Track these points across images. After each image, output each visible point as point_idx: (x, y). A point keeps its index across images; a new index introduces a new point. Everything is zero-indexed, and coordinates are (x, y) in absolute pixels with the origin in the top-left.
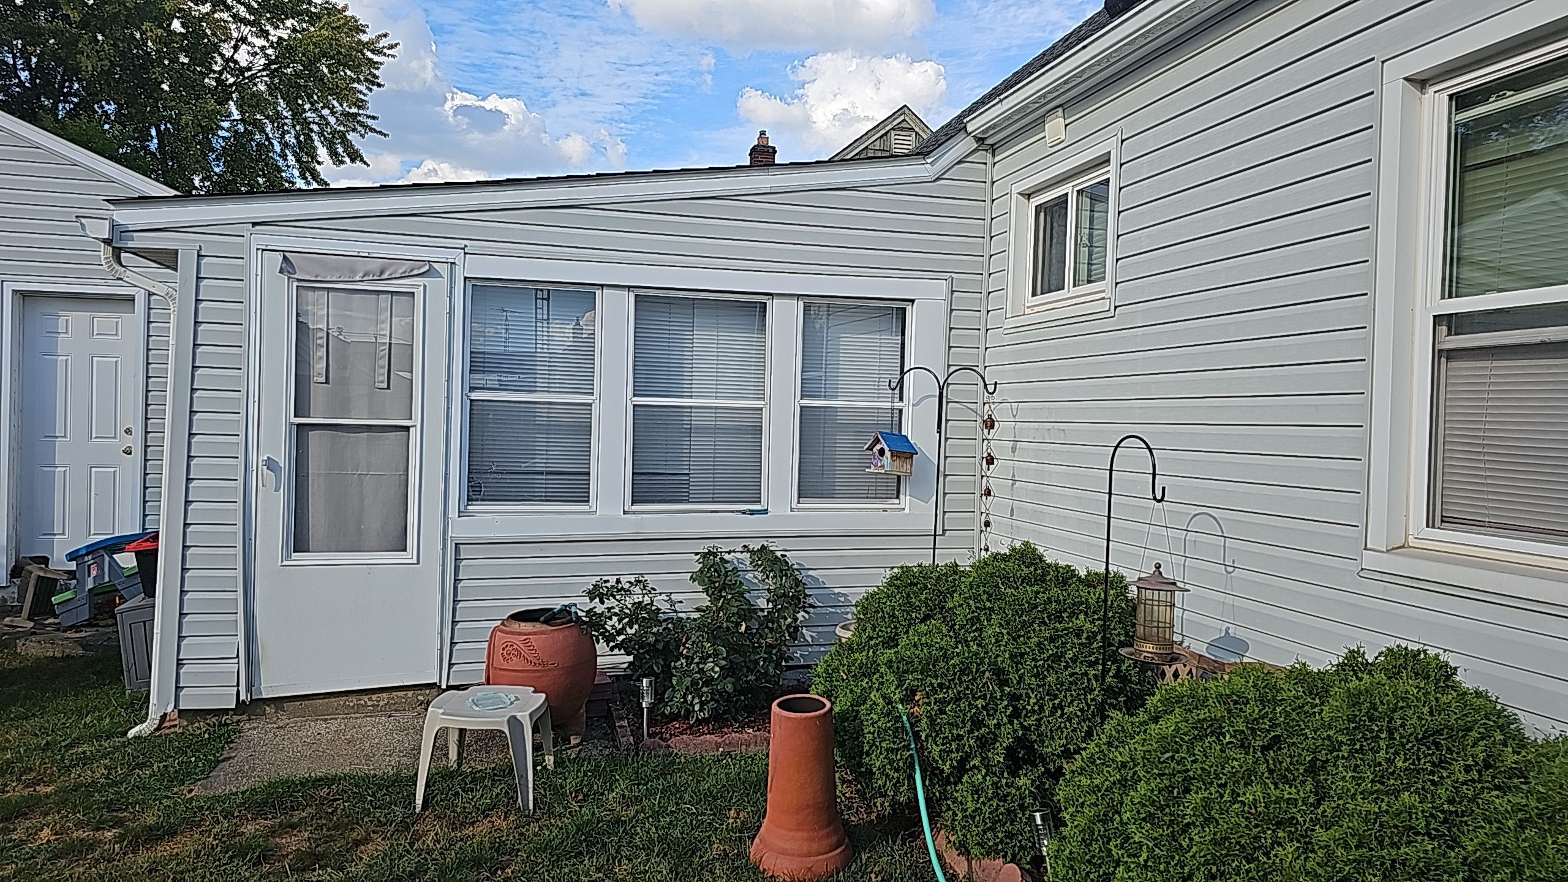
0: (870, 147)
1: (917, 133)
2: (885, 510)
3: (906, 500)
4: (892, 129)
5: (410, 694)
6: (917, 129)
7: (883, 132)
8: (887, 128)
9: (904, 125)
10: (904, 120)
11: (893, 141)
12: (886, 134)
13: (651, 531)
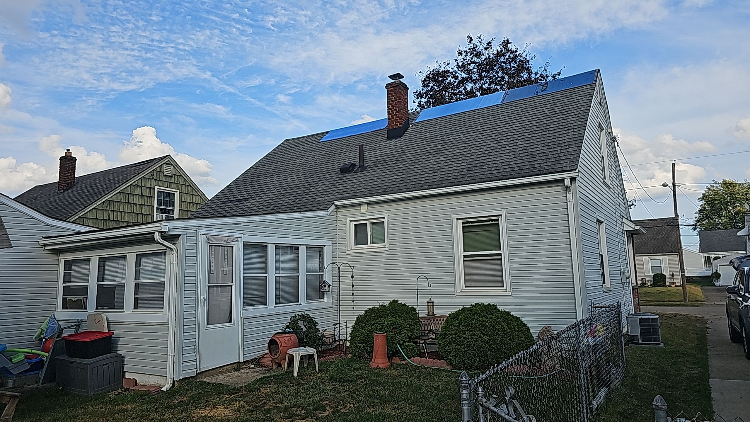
0: (156, 170)
1: (173, 166)
2: (321, 302)
3: (325, 299)
4: (164, 163)
5: (231, 366)
6: (173, 164)
7: (160, 164)
8: (162, 163)
9: (168, 162)
10: (169, 161)
11: (164, 168)
12: (161, 165)
13: (281, 311)
